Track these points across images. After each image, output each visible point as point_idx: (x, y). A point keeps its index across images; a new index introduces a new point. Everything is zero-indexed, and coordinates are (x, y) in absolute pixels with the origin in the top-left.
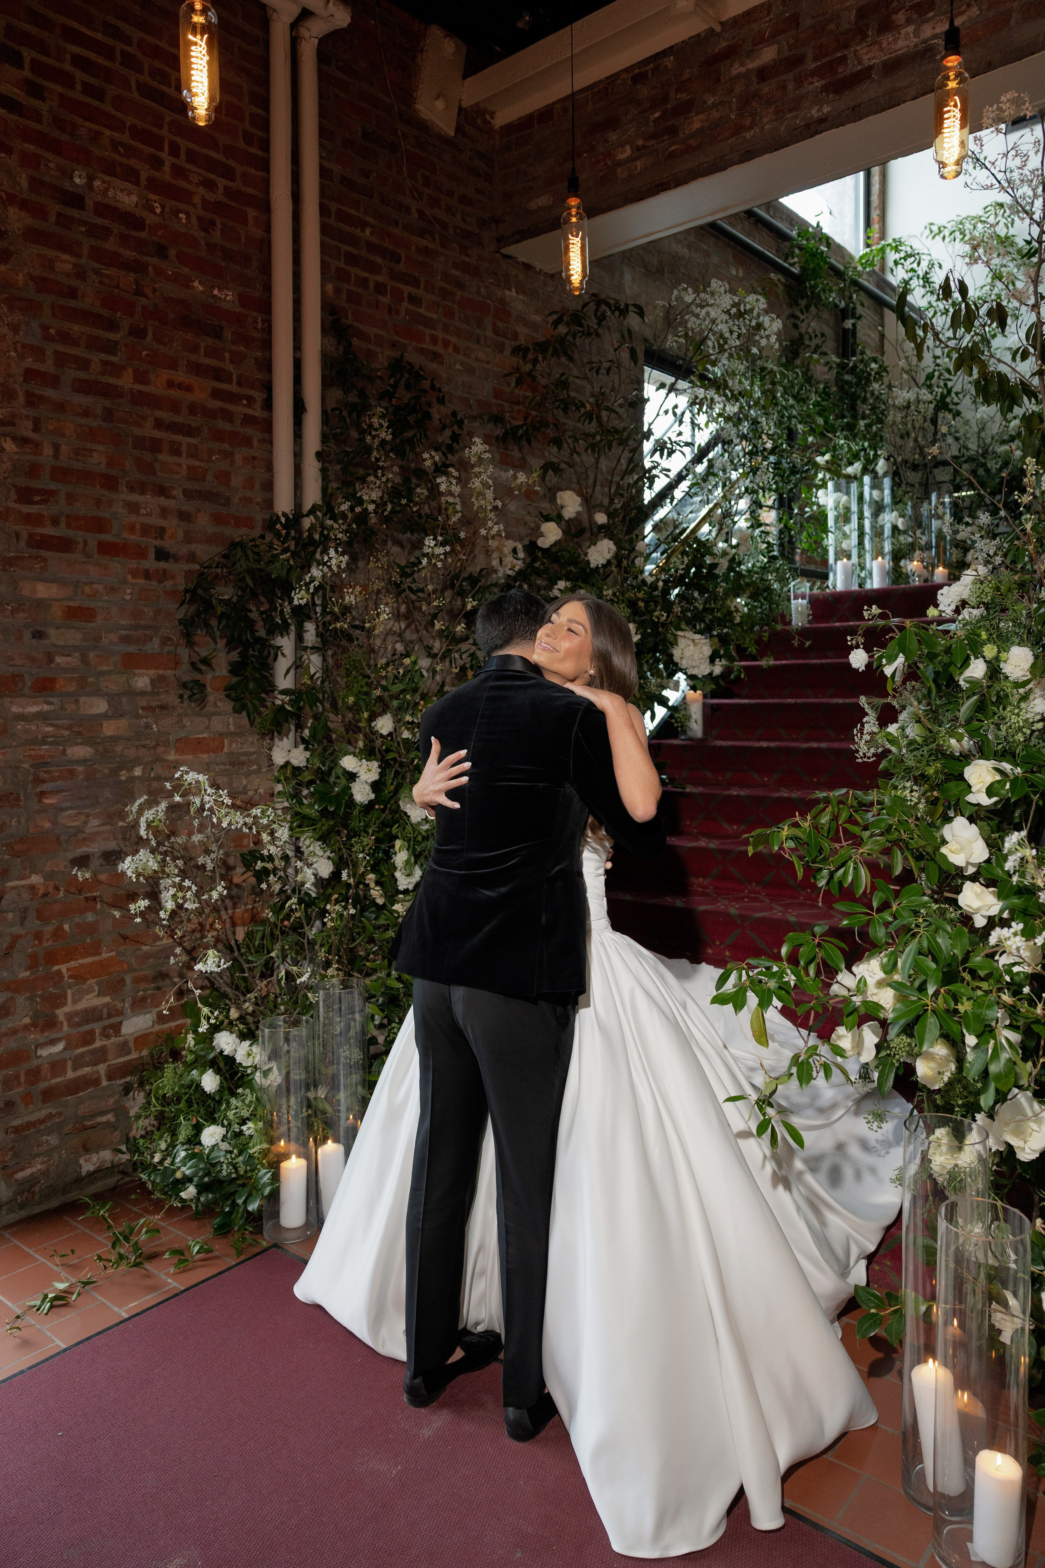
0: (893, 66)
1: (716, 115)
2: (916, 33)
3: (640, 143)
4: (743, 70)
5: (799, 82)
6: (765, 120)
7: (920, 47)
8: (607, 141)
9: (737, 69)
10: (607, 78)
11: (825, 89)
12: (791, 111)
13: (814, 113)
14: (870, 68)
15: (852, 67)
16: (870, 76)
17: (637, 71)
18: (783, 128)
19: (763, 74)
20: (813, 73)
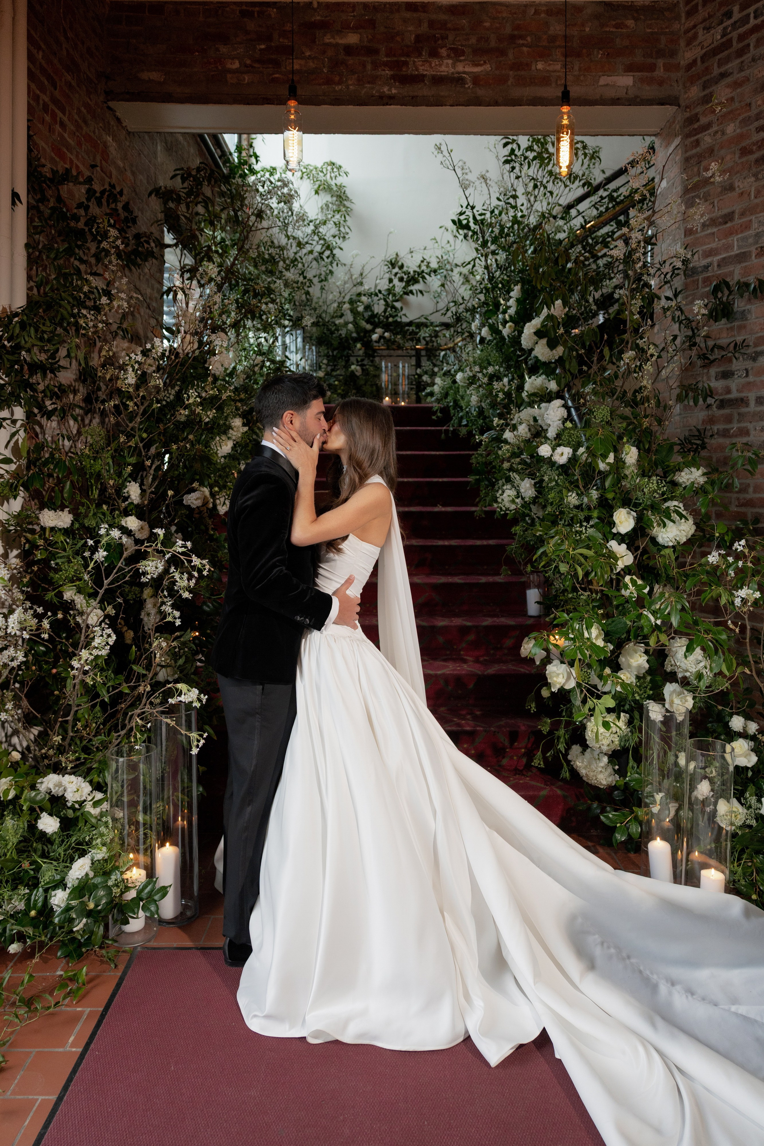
0: (438, 80)
1: (311, 65)
2: (454, 65)
3: (248, 62)
4: (332, 40)
5: (376, 66)
6: (350, 82)
7: (456, 75)
8: (217, 50)
9: (328, 39)
10: (218, 2)
11: (393, 77)
12: (369, 83)
13: (386, 89)
14: (424, 76)
15: (410, 70)
16: (423, 81)
17: (244, 7)
18: (363, 92)
19: (349, 50)
20: (386, 64)
